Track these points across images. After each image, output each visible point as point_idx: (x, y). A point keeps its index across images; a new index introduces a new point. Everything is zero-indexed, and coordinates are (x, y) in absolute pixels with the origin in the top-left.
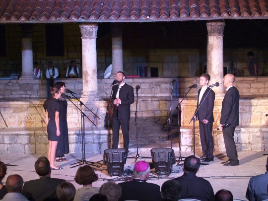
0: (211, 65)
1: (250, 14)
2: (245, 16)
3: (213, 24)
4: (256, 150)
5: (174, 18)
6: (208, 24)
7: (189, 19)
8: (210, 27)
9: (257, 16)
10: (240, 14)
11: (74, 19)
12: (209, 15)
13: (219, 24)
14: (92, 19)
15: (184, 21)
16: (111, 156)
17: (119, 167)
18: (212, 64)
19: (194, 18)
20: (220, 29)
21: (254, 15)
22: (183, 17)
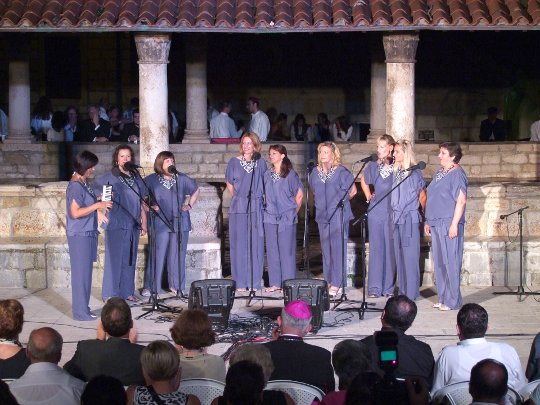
0: (391, 118)
1: (470, 20)
2: (461, 24)
3: (396, 38)
4: (477, 285)
5: (322, 26)
6: (385, 38)
7: (352, 28)
8: (388, 44)
9: (483, 25)
10: (450, 20)
11: (127, 26)
12: (391, 20)
13: (408, 38)
14: (164, 25)
15: (341, 33)
16: (205, 294)
17: (220, 315)
18: (394, 116)
19: (362, 26)
20: (409, 49)
21: (479, 22)
22: (341, 25)
